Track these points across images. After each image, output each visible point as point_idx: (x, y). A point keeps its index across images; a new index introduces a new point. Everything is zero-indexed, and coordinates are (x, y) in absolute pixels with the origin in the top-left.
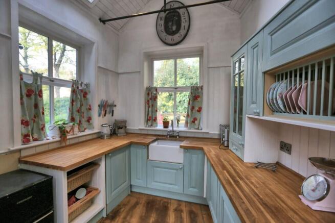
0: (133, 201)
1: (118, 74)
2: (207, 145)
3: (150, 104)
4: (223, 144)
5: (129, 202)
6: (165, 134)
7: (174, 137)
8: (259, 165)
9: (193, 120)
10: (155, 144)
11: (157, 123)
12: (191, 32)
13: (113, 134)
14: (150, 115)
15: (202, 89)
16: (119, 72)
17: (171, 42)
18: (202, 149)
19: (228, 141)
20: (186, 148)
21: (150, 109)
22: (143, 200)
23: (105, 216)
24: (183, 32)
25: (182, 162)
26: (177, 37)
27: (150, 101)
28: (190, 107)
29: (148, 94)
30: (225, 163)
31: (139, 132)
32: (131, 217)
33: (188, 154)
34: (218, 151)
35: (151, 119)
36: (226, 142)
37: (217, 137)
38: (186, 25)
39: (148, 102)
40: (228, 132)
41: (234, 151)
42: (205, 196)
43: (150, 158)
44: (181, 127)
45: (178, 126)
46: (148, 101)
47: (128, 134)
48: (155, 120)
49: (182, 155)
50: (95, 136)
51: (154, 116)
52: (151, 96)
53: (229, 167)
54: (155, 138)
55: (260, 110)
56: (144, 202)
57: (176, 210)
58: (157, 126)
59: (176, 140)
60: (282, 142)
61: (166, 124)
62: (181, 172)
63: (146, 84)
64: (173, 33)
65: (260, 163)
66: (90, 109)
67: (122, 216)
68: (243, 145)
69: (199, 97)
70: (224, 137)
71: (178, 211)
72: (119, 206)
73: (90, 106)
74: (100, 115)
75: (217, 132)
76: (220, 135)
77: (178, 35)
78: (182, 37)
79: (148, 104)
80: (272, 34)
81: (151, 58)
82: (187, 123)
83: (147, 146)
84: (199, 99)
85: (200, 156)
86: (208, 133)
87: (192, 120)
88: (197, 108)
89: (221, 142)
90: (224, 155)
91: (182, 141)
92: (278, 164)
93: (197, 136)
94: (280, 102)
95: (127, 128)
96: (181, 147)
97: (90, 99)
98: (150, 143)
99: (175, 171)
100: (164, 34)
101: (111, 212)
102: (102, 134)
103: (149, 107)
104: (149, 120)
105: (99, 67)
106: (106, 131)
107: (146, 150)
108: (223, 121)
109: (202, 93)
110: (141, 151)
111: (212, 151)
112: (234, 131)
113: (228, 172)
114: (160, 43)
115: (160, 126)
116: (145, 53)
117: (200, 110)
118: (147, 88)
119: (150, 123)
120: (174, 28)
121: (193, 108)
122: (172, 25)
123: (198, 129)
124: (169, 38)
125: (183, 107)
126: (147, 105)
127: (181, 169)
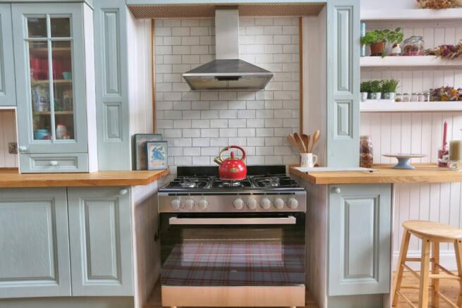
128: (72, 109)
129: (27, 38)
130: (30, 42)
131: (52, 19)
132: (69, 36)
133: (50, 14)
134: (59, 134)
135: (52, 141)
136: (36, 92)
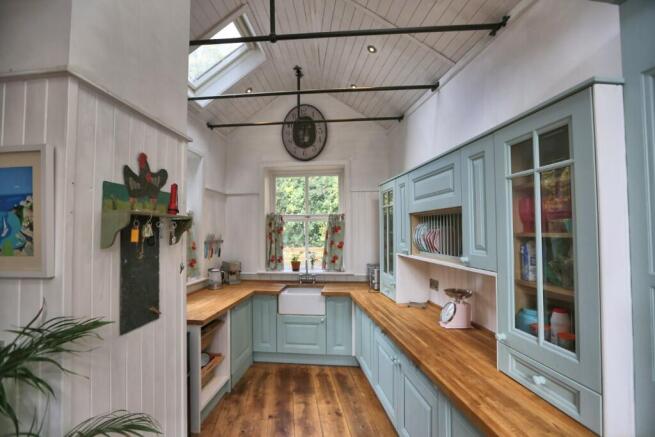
0: (261, 372)
1: (226, 195)
2: (353, 289)
3: (273, 239)
4: (373, 288)
5: (254, 373)
6: (295, 279)
7: (309, 282)
8: (410, 305)
9: (333, 259)
10: (285, 293)
11: (282, 265)
12: (329, 146)
13: (225, 283)
14: (273, 253)
15: (343, 218)
16: (228, 192)
17: (303, 157)
18: (348, 296)
19: (379, 283)
20: (328, 296)
21: (273, 246)
22: (273, 370)
23: (230, 391)
24: (318, 144)
25: (323, 313)
26: (310, 151)
27: (273, 235)
28: (329, 242)
29: (270, 225)
30: (378, 305)
31: (258, 278)
32: (264, 388)
33: (331, 303)
34: (368, 295)
35: (275, 259)
36: (376, 285)
37: (364, 280)
38: (323, 136)
39: (269, 236)
40: (379, 272)
41: (386, 294)
42: (354, 354)
43: (281, 311)
44: (318, 269)
45: (312, 268)
46: (270, 234)
47: (244, 282)
48: (280, 260)
49: (323, 305)
50: (201, 286)
51: (278, 255)
52: (274, 229)
53: (381, 308)
54: (284, 285)
55: (408, 249)
56: (274, 372)
57: (319, 375)
58: (282, 268)
59: (312, 287)
60: (431, 280)
61: (296, 265)
62: (322, 327)
63: (267, 211)
64: (305, 146)
65: (411, 303)
66: (194, 248)
67: (252, 388)
68: (395, 285)
69: (339, 228)
70: (373, 278)
71: (322, 377)
72: (242, 379)
73: (194, 244)
74: (206, 257)
75: (364, 274)
76: (368, 277)
77: (311, 148)
78: (318, 150)
79: (271, 238)
80: (416, 181)
81: (274, 174)
82: (324, 263)
83: (277, 295)
84: (340, 231)
85: (346, 303)
86: (352, 275)
87: (331, 259)
88: (337, 243)
89: (370, 283)
90: (375, 298)
91: (322, 287)
92: (429, 302)
93: (338, 279)
94: (423, 243)
95: (242, 273)
96: (323, 293)
97: (194, 234)
98: (280, 292)
99: (314, 326)
100: (293, 146)
101: (236, 386)
102: (210, 283)
103: (271, 242)
104: (272, 261)
105: (207, 190)
106: (217, 277)
107: (275, 301)
108: (371, 260)
109: (344, 224)
110: (269, 304)
111: (361, 295)
112: (385, 271)
113: (382, 312)
114: (288, 156)
115: (287, 269)
116: (265, 168)
117: (341, 246)
118: (268, 216)
119: (273, 265)
120: (306, 139)
121: (332, 243)
122: (304, 135)
123: (340, 270)
124: (300, 151)
125: (301, 235)
126: (269, 241)
127: (322, 322)
128: (573, 290)
129: (510, 175)
130: (513, 179)
131: (540, 136)
132: (568, 158)
133: (537, 130)
134: (555, 329)
135: (538, 341)
136: (525, 250)
